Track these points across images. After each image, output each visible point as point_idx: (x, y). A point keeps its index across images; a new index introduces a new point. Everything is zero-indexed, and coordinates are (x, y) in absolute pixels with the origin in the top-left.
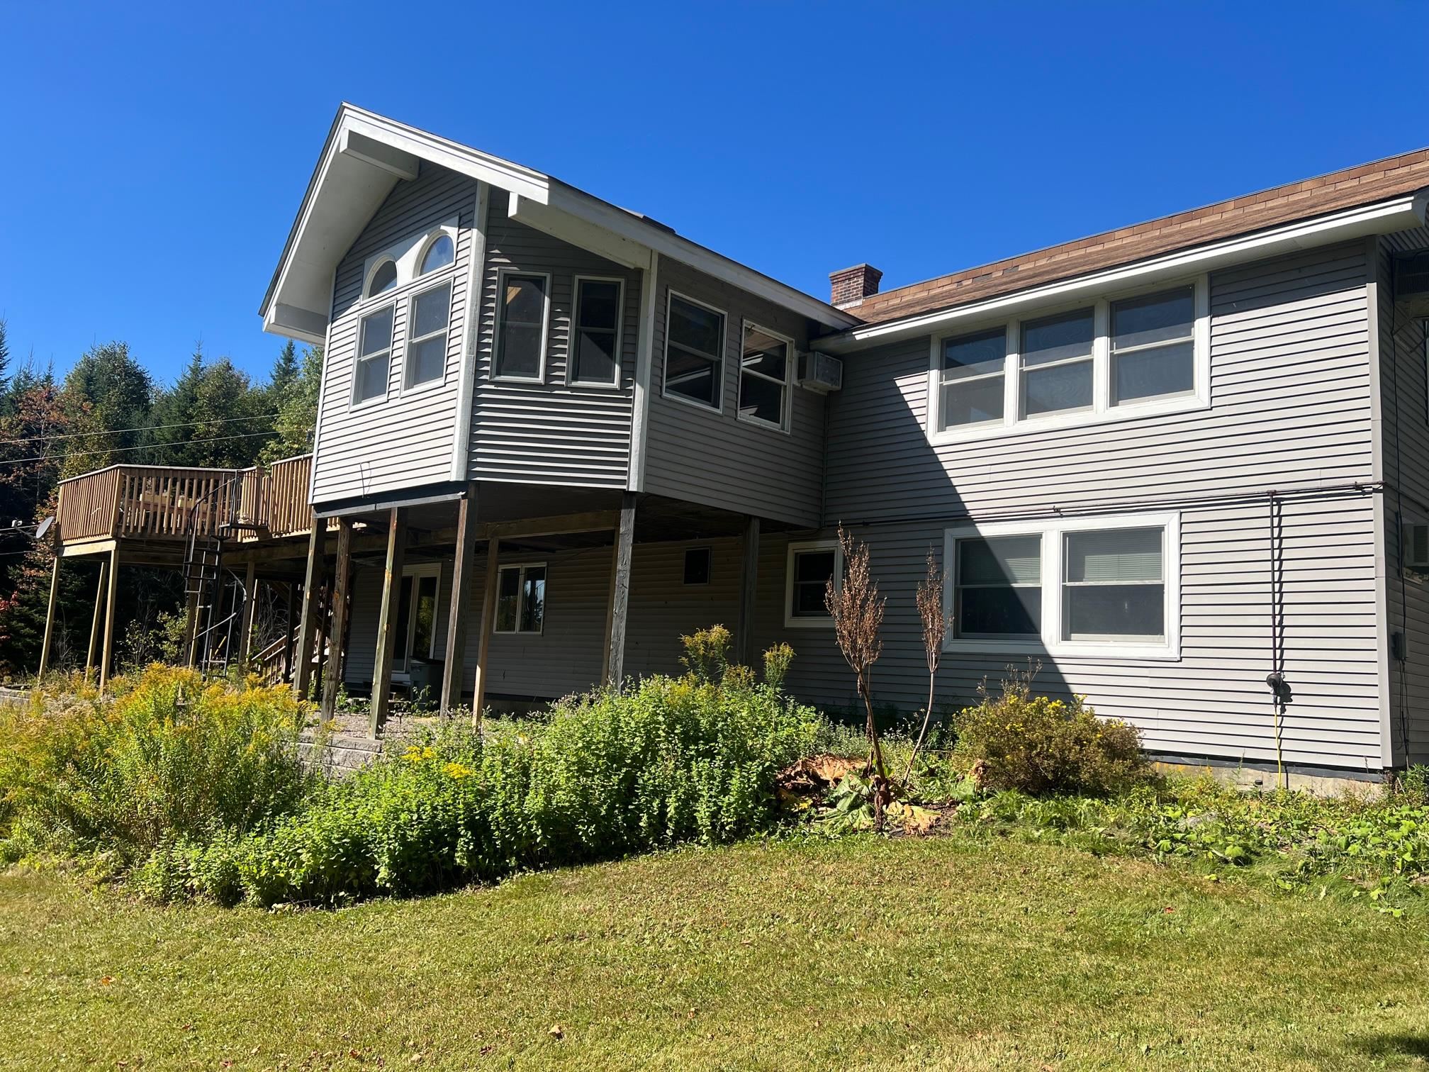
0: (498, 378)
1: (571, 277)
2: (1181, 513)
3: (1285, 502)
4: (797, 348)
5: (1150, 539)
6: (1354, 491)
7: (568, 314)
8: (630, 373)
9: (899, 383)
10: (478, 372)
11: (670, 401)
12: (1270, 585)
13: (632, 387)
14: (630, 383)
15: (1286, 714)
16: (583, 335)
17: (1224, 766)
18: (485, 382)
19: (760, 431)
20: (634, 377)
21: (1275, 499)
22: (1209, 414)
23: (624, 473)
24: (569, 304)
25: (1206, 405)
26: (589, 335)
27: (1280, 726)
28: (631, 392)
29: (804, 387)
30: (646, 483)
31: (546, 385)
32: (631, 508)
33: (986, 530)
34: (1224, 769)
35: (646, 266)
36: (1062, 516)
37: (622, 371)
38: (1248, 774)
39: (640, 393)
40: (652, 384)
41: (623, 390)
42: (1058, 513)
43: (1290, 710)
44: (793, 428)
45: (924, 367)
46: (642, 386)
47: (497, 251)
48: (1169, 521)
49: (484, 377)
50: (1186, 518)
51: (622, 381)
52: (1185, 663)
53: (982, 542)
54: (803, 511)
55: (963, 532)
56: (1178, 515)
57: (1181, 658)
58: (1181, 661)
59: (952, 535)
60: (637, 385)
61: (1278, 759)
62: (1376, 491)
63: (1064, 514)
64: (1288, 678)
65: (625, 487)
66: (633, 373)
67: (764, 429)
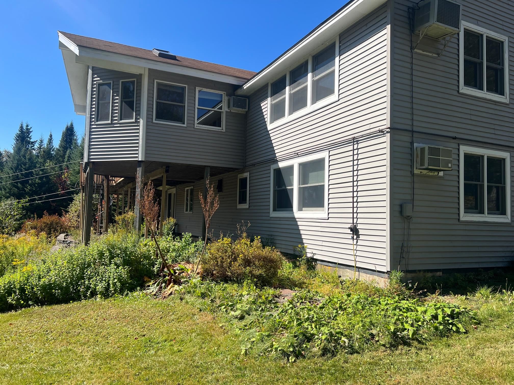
0: (97, 123)
1: (119, 81)
2: (329, 151)
3: (359, 142)
4: (227, 95)
5: (322, 164)
6: (381, 133)
7: (117, 96)
8: (138, 114)
10: (91, 122)
11: (157, 123)
12: (352, 183)
13: (139, 120)
14: (139, 119)
15: (358, 244)
16: (123, 102)
17: (341, 268)
18: (93, 125)
19: (209, 132)
20: (140, 117)
21: (355, 141)
22: (338, 103)
23: (137, 154)
24: (118, 92)
25: (337, 99)
26: (125, 102)
27: (356, 250)
28: (139, 122)
29: (232, 111)
30: (146, 157)
31: (112, 123)
32: (140, 167)
33: (281, 165)
34: (341, 269)
35: (142, 73)
36: (299, 157)
37: (136, 115)
38: (348, 272)
39: (142, 122)
40: (147, 118)
41: (136, 122)
42: (297, 155)
43: (360, 242)
44: (226, 129)
45: (267, 97)
46: (142, 119)
47: (96, 76)
48: (326, 155)
49: (93, 123)
50: (332, 153)
51: (136, 118)
52: (330, 220)
53: (279, 170)
54: (234, 162)
55: (275, 166)
56: (328, 152)
57: (328, 218)
58: (328, 219)
59: (273, 168)
60: (141, 119)
61: (354, 265)
62: (387, 132)
63: (299, 155)
64: (359, 227)
65: (137, 159)
66: (139, 115)
67: (210, 131)
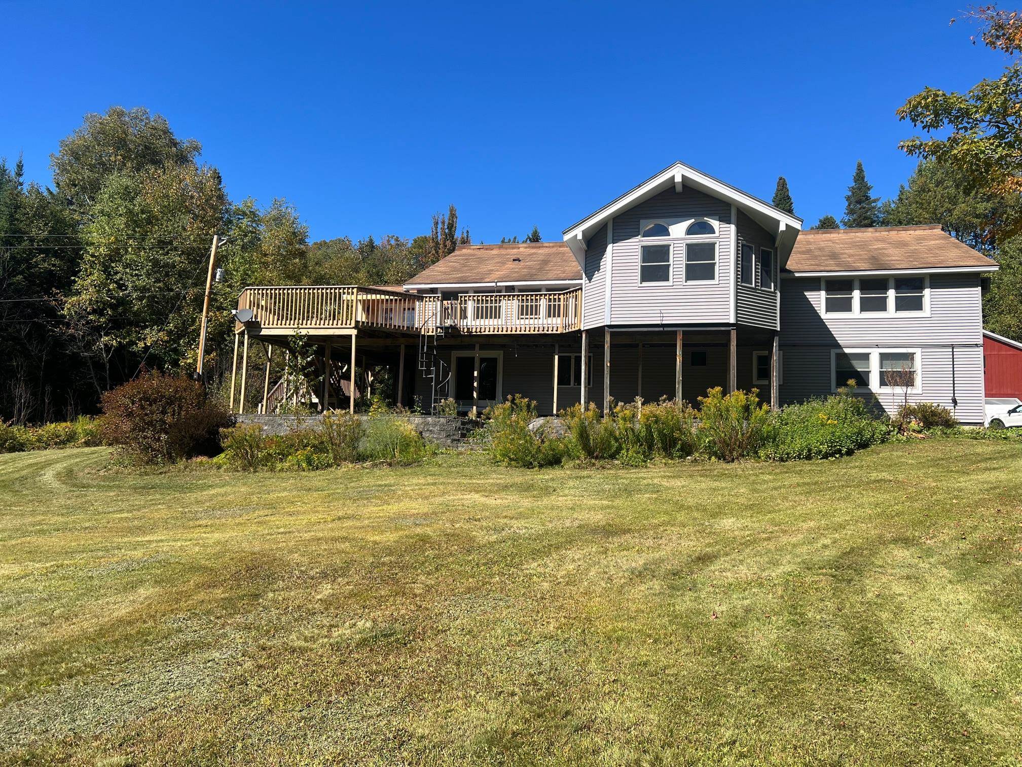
0: (742, 284)
1: (759, 248)
5: (910, 357)
6: (975, 346)
7: (759, 262)
8: (776, 286)
9: (806, 294)
10: (737, 281)
12: (951, 372)
13: (776, 291)
16: (763, 270)
18: (739, 285)
20: (777, 288)
21: (953, 346)
22: (929, 319)
23: (776, 323)
24: (759, 258)
25: (929, 316)
27: (954, 412)
28: (776, 293)
31: (755, 289)
33: (847, 351)
36: (877, 348)
37: (774, 285)
41: (774, 292)
42: (876, 346)
43: (957, 408)
45: (819, 290)
48: (918, 352)
49: (739, 283)
50: (923, 350)
51: (774, 289)
52: (923, 395)
53: (845, 354)
55: (838, 351)
56: (920, 349)
57: (922, 393)
59: (833, 352)
60: (778, 291)
62: (980, 346)
63: (880, 347)
